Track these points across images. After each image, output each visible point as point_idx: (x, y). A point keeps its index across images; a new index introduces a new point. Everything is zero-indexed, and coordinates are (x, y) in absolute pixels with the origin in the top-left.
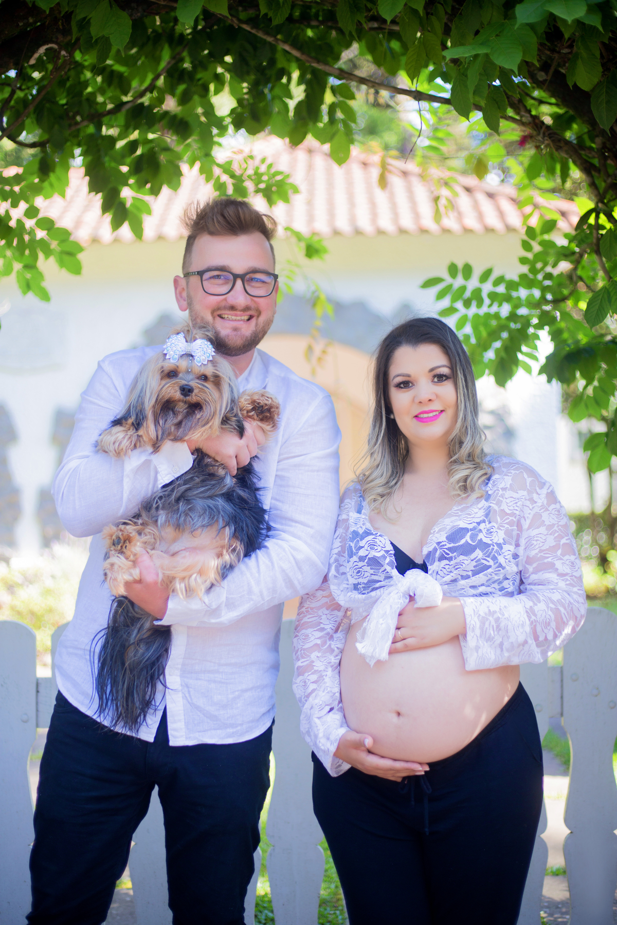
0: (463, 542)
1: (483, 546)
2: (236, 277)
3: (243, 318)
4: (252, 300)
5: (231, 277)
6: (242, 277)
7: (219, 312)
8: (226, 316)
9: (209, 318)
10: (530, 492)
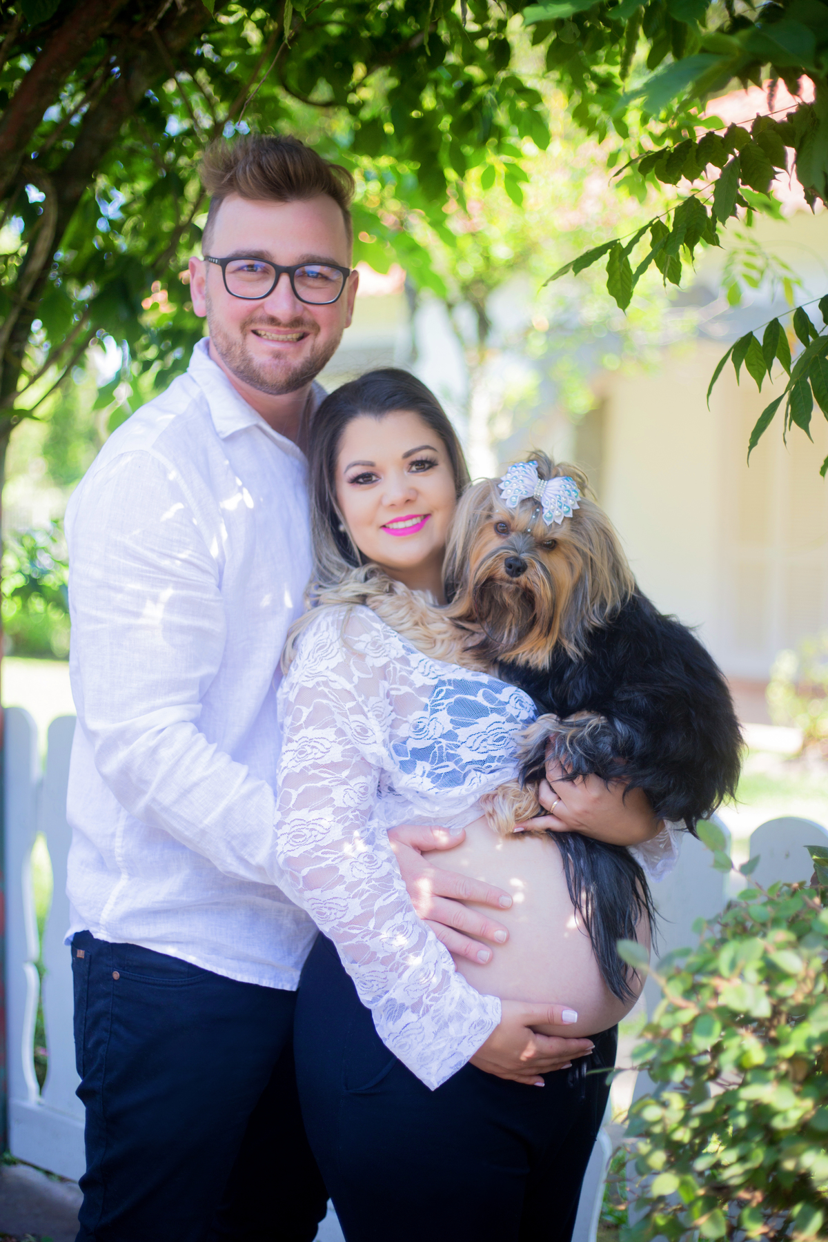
2: (280, 271)
3: (289, 337)
4: (305, 309)
5: (273, 271)
6: (290, 271)
7: (253, 327)
8: (263, 333)
9: (236, 335)
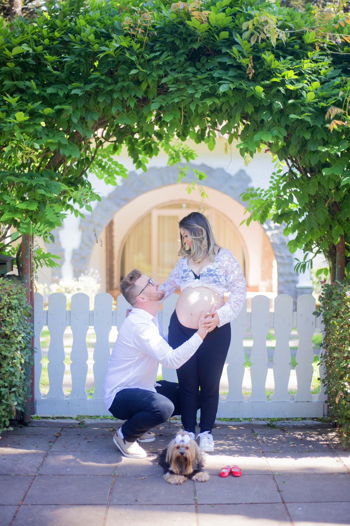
0: (211, 273)
1: (216, 275)
10: (232, 264)
